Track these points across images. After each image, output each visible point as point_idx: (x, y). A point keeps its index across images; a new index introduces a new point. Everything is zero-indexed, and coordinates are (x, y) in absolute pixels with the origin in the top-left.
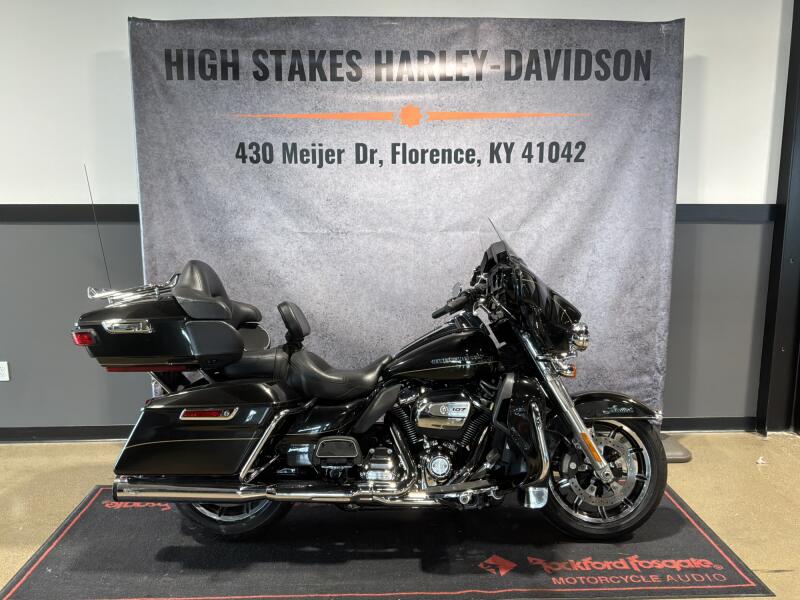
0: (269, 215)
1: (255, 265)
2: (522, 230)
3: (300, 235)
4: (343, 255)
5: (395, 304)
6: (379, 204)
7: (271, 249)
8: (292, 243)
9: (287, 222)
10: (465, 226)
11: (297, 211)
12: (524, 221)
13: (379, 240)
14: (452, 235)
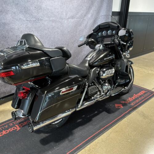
0: (15, 13)
1: (11, 34)
2: (84, 18)
3: (26, 21)
4: (40, 28)
5: (55, 44)
6: (51, 10)
7: (16, 27)
8: (23, 24)
9: (21, 16)
10: (72, 17)
11: (25, 12)
12: (85, 16)
13: (51, 22)
14: (69, 20)
